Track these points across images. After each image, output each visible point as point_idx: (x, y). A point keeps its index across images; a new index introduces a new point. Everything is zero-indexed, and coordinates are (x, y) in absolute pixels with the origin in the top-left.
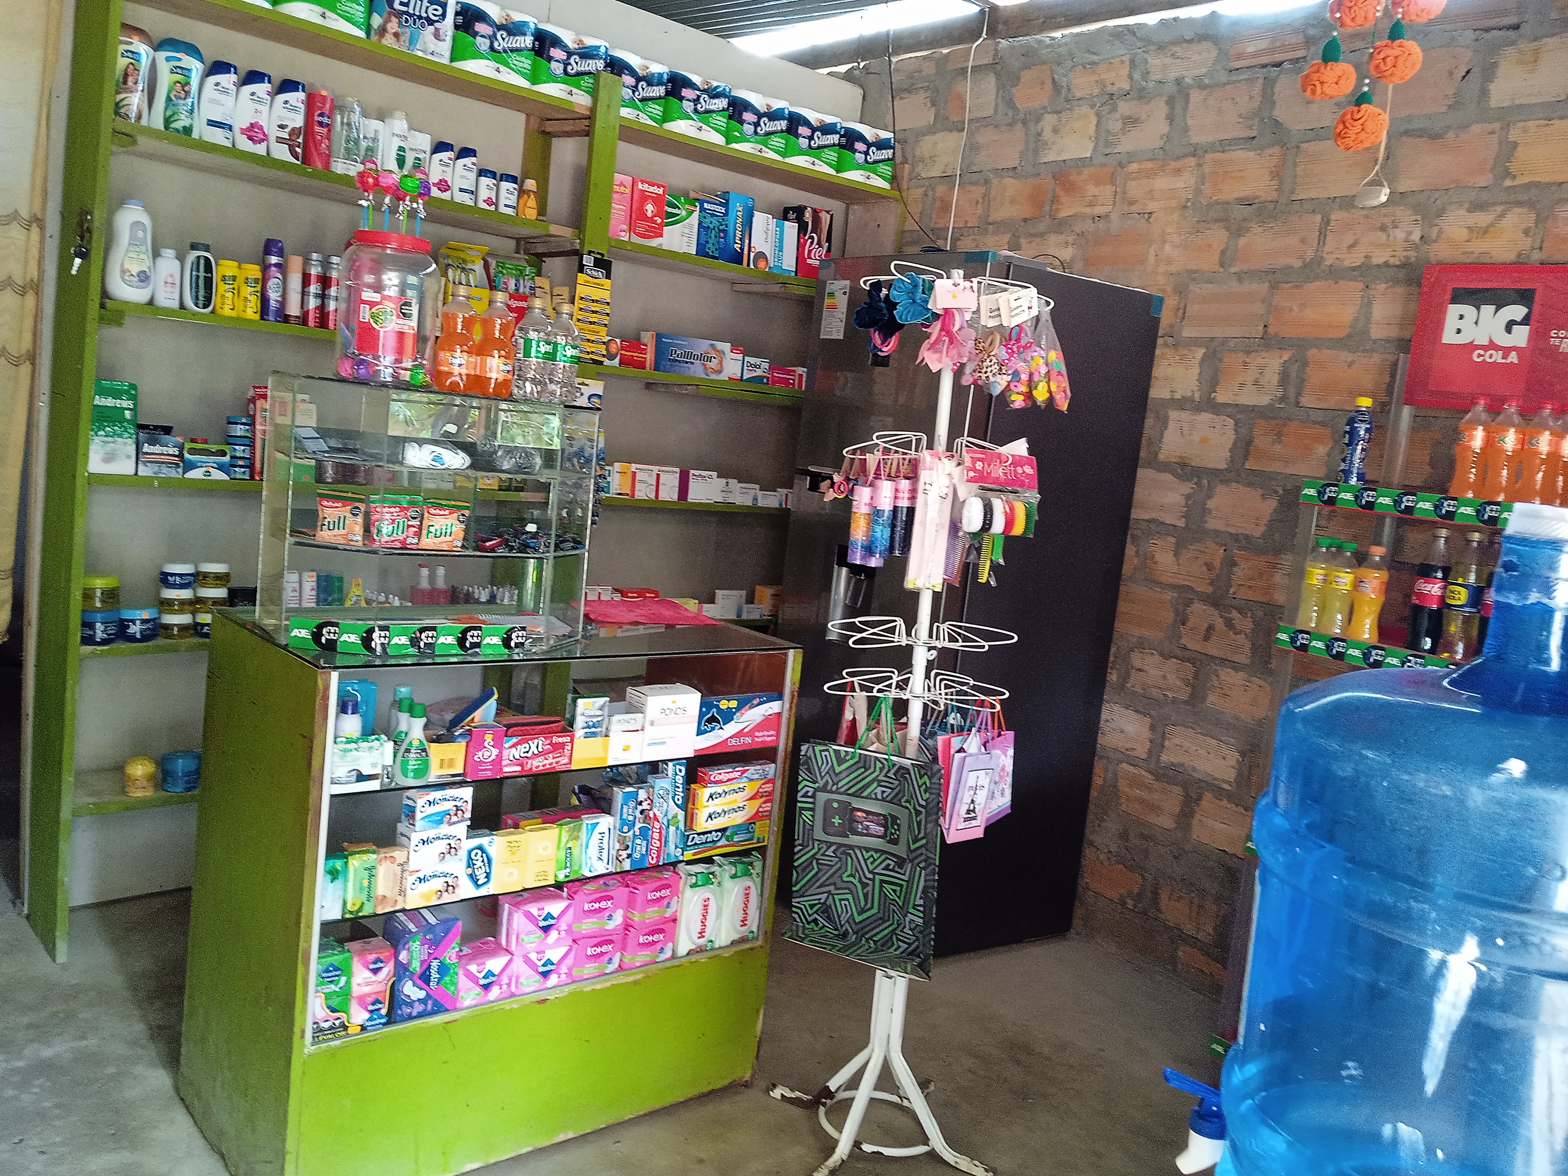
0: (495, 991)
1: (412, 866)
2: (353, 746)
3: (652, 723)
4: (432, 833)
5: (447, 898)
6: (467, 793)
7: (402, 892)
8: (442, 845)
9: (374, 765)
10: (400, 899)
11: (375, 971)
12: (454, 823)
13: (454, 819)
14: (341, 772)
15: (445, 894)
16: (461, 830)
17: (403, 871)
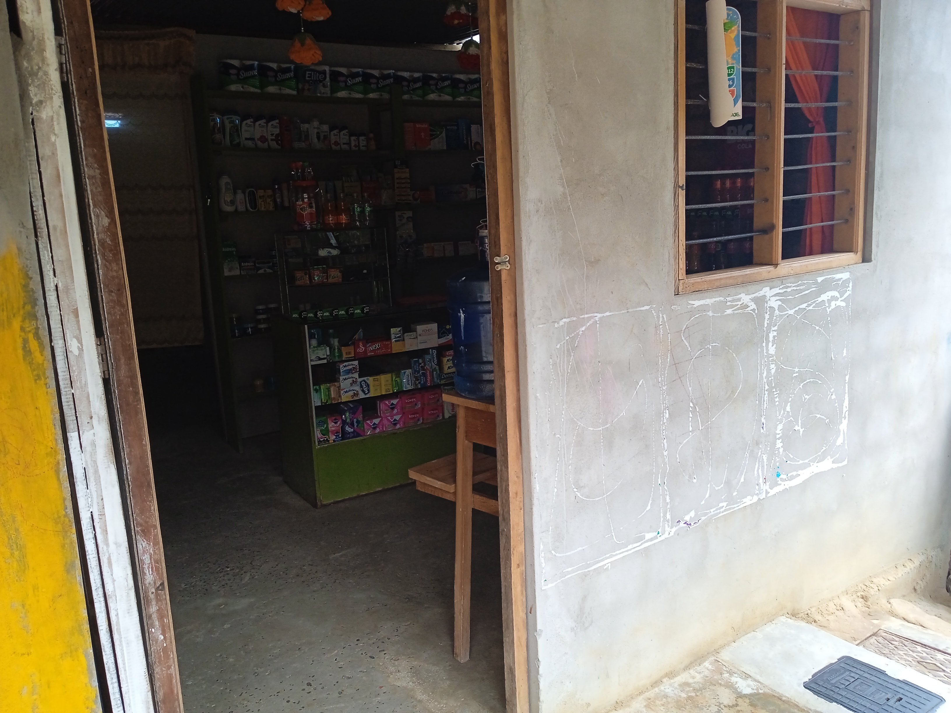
0: (378, 430)
1: (342, 387)
2: (316, 349)
3: (420, 335)
4: (347, 377)
5: (356, 398)
6: (356, 363)
7: (340, 396)
8: (350, 381)
9: (324, 355)
10: (340, 399)
11: (336, 423)
12: (354, 373)
13: (353, 372)
14: (313, 357)
15: (355, 397)
16: (356, 375)
17: (339, 389)
